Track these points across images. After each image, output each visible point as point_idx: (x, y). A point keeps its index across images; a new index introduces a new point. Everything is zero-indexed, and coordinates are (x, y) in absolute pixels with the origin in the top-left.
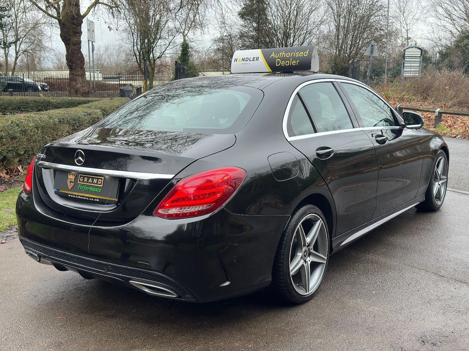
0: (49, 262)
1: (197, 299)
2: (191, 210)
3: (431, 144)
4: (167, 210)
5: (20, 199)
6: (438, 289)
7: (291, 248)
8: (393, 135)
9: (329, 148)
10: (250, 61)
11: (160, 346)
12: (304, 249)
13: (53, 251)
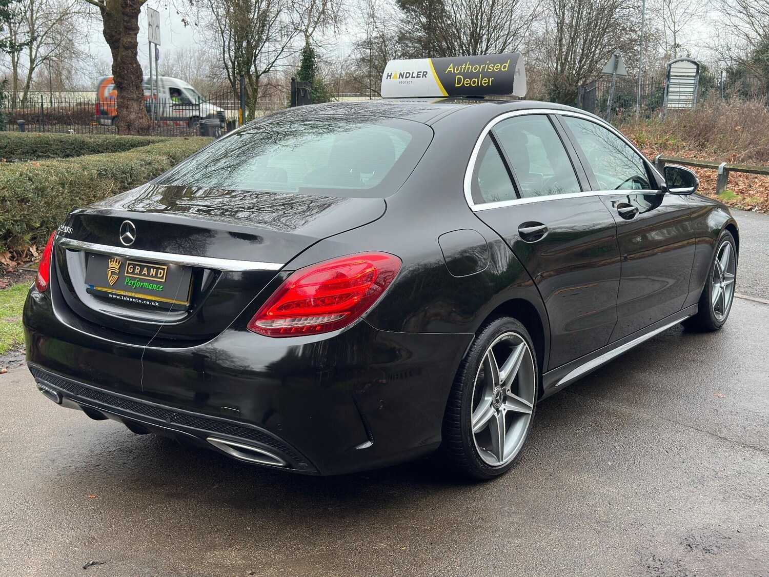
0: (77, 404)
1: (318, 470)
2: (309, 323)
3: (709, 222)
4: (269, 321)
5: (30, 300)
6: (716, 460)
7: (474, 388)
8: (647, 205)
9: (541, 224)
10: (412, 77)
11: (256, 545)
12: (495, 391)
13: (82, 387)
